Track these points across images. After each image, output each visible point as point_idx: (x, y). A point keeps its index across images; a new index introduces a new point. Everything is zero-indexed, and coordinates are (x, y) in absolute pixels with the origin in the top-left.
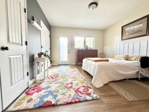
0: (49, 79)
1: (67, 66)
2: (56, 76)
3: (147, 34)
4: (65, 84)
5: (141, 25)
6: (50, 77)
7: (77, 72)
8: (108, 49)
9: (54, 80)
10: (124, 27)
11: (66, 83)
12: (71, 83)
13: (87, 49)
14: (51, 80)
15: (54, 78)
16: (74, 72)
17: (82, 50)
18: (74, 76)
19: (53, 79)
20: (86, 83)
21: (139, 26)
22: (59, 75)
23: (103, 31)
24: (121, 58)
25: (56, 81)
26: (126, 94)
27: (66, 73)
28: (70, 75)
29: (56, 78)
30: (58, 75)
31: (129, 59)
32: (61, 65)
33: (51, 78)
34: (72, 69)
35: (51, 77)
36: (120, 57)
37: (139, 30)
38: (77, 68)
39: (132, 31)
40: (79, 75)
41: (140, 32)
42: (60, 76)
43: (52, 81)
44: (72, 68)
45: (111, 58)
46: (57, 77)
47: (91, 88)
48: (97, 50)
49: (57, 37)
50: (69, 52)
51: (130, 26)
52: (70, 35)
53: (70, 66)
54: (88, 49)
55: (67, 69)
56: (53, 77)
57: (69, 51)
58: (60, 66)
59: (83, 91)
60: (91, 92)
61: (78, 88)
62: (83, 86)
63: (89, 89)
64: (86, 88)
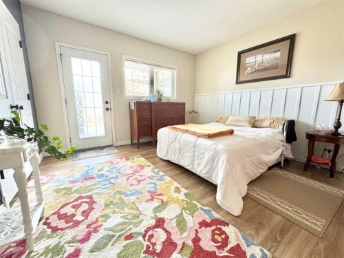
0: (55, 230)
1: (105, 151)
2: (85, 207)
3: (287, 73)
4: (140, 238)
5: (278, 54)
6: (55, 222)
7: (150, 169)
8: (204, 102)
9: (81, 230)
10: (242, 55)
11: (142, 229)
12: (160, 223)
13: (160, 100)
14: (69, 234)
15: (79, 218)
16: (142, 172)
17: (149, 104)
18: (151, 187)
19: (77, 223)
20: (202, 209)
21: (273, 55)
22: (95, 198)
23: (194, 58)
24: (242, 124)
25: (96, 231)
26: (297, 212)
27: (118, 180)
28: (138, 188)
29: (86, 214)
30: (90, 197)
31: (258, 124)
32: (83, 151)
33: (61, 224)
34: (129, 163)
35: (60, 217)
36: (240, 121)
37: (272, 65)
38: (142, 156)
39: (259, 66)
40: (161, 179)
41: (274, 68)
42: (100, 201)
43: (73, 241)
44: (127, 159)
45: (217, 122)
46: (91, 209)
47: (228, 225)
48: (184, 104)
49: (58, 52)
50: (107, 109)
51: (256, 55)
52: (109, 54)
53: (116, 151)
54: (164, 100)
55: (111, 163)
56: (74, 215)
57: (108, 106)
58: (82, 155)
59: (218, 248)
60: (237, 239)
61: (196, 240)
62: (204, 224)
63: (224, 228)
64: (214, 227)
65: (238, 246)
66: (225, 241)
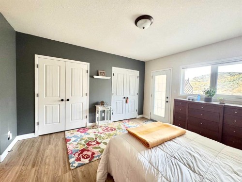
17: (185, 103)
47: (89, 161)
49: (151, 75)
52: (171, 69)
59: (83, 155)
60: (82, 161)
61: (88, 151)
62: (93, 153)
63: (88, 159)
64: (90, 156)
65: (80, 160)
66: (83, 157)
